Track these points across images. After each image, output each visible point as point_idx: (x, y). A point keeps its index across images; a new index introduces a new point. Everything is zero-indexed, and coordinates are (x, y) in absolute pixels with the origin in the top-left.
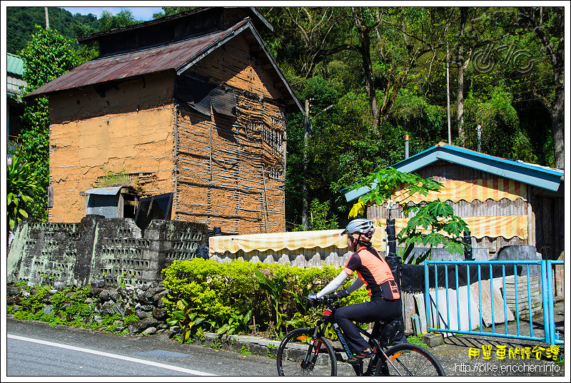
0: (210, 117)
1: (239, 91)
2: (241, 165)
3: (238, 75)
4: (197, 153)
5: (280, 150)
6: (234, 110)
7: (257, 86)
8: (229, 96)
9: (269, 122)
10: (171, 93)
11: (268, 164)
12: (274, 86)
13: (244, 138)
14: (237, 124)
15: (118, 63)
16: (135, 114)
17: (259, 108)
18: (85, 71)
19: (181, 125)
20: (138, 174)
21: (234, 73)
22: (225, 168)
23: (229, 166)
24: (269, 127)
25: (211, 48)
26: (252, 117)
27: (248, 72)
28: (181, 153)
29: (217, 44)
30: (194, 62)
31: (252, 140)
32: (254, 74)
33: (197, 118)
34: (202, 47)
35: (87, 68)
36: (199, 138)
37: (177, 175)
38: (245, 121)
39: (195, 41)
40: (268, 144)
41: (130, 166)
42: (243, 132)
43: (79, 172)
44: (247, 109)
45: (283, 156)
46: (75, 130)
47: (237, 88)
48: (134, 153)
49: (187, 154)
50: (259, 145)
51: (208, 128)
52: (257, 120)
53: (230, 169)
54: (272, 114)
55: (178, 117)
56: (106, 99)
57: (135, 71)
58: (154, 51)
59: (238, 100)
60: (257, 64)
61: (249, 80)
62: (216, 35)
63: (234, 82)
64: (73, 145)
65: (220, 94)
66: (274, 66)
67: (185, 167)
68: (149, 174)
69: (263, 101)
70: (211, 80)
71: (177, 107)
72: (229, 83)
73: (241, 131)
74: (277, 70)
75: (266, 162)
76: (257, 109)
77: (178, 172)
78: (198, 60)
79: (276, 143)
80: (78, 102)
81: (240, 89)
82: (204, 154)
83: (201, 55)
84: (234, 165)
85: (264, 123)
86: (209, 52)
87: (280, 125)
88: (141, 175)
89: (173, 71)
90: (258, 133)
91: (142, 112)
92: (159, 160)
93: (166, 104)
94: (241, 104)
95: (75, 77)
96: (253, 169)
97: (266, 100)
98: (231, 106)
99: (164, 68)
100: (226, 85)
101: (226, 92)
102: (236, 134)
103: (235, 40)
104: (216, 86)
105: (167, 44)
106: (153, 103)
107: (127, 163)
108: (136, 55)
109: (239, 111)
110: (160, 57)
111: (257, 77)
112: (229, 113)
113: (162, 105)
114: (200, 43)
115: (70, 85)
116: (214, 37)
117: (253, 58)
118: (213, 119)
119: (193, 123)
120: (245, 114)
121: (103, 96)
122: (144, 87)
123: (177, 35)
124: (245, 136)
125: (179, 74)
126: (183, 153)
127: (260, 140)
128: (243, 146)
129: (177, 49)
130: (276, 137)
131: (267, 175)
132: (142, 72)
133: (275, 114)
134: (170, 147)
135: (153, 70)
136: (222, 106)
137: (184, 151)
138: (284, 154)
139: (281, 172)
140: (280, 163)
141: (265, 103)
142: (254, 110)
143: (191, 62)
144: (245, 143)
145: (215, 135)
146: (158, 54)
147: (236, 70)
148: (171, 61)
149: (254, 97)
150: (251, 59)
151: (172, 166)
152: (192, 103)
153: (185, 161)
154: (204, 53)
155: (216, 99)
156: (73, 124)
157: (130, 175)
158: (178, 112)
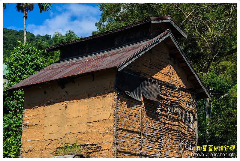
0: (141, 102)
1: (162, 83)
2: (163, 138)
3: (162, 71)
4: (131, 129)
5: (192, 127)
6: (158, 97)
7: (175, 79)
8: (154, 86)
9: (184, 105)
10: (113, 85)
11: (184, 138)
12: (187, 79)
13: (165, 118)
14: (160, 107)
16: (86, 100)
17: (176, 95)
19: (120, 108)
21: (158, 69)
22: (152, 141)
23: (154, 139)
24: (184, 109)
25: (142, 51)
26: (171, 102)
27: (169, 69)
28: (119, 129)
29: (146, 49)
30: (130, 62)
31: (171, 119)
32: (173, 70)
33: (131, 103)
34: (136, 51)
36: (133, 118)
37: (116, 146)
38: (166, 105)
39: (130, 47)
40: (184, 122)
41: (81, 139)
42: (165, 113)
43: (43, 144)
44: (168, 96)
45: (195, 132)
46: (41, 113)
48: (84, 129)
49: (124, 130)
50: (176, 123)
51: (140, 110)
52: (175, 104)
53: (155, 142)
54: (186, 100)
55: (118, 102)
57: (87, 70)
59: (161, 89)
60: (174, 63)
61: (169, 75)
62: (146, 42)
63: (158, 76)
64: (40, 124)
65: (148, 85)
66: (188, 64)
67: (122, 140)
68: (95, 145)
69: (179, 90)
70: (142, 75)
71: (118, 95)
72: (154, 77)
73: (163, 113)
74: (190, 67)
75: (182, 137)
77: (117, 144)
78: (133, 60)
79: (190, 122)
80: (45, 93)
81: (161, 81)
82: (136, 130)
83: (135, 56)
84: (158, 138)
85: (180, 106)
86: (141, 55)
87: (193, 108)
88: (89, 146)
89: (115, 68)
90: (176, 114)
91: (91, 99)
92: (103, 134)
93: (109, 93)
94: (163, 92)
95: (43, 75)
96: (172, 141)
97: (181, 89)
98: (156, 94)
99: (108, 67)
101: (153, 83)
102: (160, 115)
103: (159, 46)
104: (145, 79)
105: (109, 50)
106: (101, 92)
108: (87, 59)
109: (162, 98)
110: (104, 59)
111: (175, 73)
112: (155, 99)
113: (106, 94)
114: (133, 48)
115: (40, 80)
116: (144, 44)
118: (143, 104)
119: (129, 106)
120: (166, 100)
121: (63, 87)
122: (93, 81)
123: (116, 43)
124: (166, 116)
125: (119, 70)
126: (121, 129)
127: (178, 120)
128: (165, 124)
129: (117, 53)
130: (190, 118)
131: (183, 146)
132: (92, 70)
133: (189, 100)
134: (111, 125)
135: (100, 68)
136: (149, 93)
137: (122, 127)
138: (196, 130)
139: (194, 144)
140: (193, 137)
141: (181, 92)
142: (173, 97)
143: (128, 61)
144: (167, 122)
145: (145, 116)
146: (103, 57)
148: (113, 61)
149: (173, 87)
150: (171, 59)
151: (113, 139)
152: (128, 92)
153: (123, 135)
154: (137, 55)
155: (145, 88)
156: (40, 109)
157: (82, 145)
158: (118, 99)
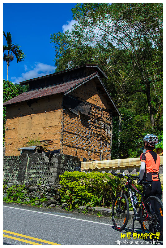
0: (78, 116)
1: (92, 105)
2: (91, 139)
3: (91, 98)
4: (72, 132)
5: (109, 133)
6: (89, 113)
7: (100, 103)
8: (87, 106)
9: (105, 120)
10: (61, 104)
11: (104, 139)
12: (107, 104)
13: (93, 126)
14: (90, 120)
15: (37, 92)
16: (44, 114)
17: (100, 113)
18: (23, 96)
19: (65, 118)
20: (44, 141)
21: (89, 96)
22: (84, 140)
23: (86, 139)
24: (105, 122)
25: (80, 84)
26: (97, 117)
27: (96, 96)
28: (65, 131)
29: (82, 83)
30: (72, 90)
31: (97, 127)
32: (98, 97)
33: (72, 116)
34: (76, 84)
35: (24, 95)
36: (73, 125)
37: (62, 141)
38: (94, 118)
39: (73, 82)
40: (104, 130)
41: (41, 137)
42: (93, 124)
43: (17, 140)
44: (95, 113)
45: (110, 136)
46: (17, 122)
47: (90, 103)
48: (43, 131)
49: (67, 132)
50: (100, 130)
51: (77, 121)
52: (99, 119)
53: (86, 140)
54: (106, 116)
55: (64, 115)
56: (32, 107)
57: (45, 95)
58: (53, 87)
59: (91, 109)
60: (100, 93)
61: (96, 100)
62: (82, 79)
63: (89, 101)
64: (16, 128)
65: (83, 105)
66: (108, 94)
67: (66, 138)
68: (49, 141)
69: (102, 110)
70: (79, 99)
71: (64, 110)
72: (87, 101)
73: (92, 123)
74: (109, 96)
75: (103, 138)
76: (99, 114)
77: (63, 140)
78: (74, 89)
79: (108, 130)
80: (19, 109)
81: (91, 104)
82: (75, 133)
83: (75, 87)
84: (88, 138)
85: (102, 120)
86: (79, 86)
87: (110, 122)
88: (46, 142)
89: (63, 93)
90: (100, 124)
91: (47, 113)
92: (54, 134)
93: (58, 109)
94: (92, 111)
95: (18, 98)
96: (97, 141)
97: (103, 109)
98: (88, 111)
99: (58, 92)
100: (86, 102)
101: (86, 105)
102: (90, 124)
103: (90, 81)
104: (81, 102)
105: (59, 84)
106: (53, 109)
107: (39, 136)
108: (45, 89)
109: (91, 114)
110: (56, 89)
111: (99, 99)
112: (87, 114)
113: (56, 109)
114: (74, 82)
115: (16, 101)
116: (81, 80)
117: (98, 90)
118: (79, 117)
119: (71, 118)
120: (94, 115)
121: (30, 106)
122: (49, 101)
123: (64, 80)
124: (93, 125)
125: (65, 95)
126: (66, 131)
127: (100, 128)
128: (93, 130)
129: (64, 85)
130: (108, 127)
131: (103, 144)
132: (48, 94)
133: (108, 117)
134: (60, 128)
135: (53, 93)
136: (84, 111)
137: (66, 130)
138: (111, 135)
139: (110, 143)
140: (109, 139)
141: (103, 111)
142: (98, 114)
143: (71, 90)
144: (94, 129)
145: (80, 124)
146: (55, 88)
147: (90, 96)
148: (61, 90)
149: (98, 108)
150: (97, 91)
151: (60, 137)
152: (71, 109)
153: (66, 135)
154: (77, 86)
155: (81, 107)
156: (16, 119)
157: (41, 141)
158: (64, 113)
